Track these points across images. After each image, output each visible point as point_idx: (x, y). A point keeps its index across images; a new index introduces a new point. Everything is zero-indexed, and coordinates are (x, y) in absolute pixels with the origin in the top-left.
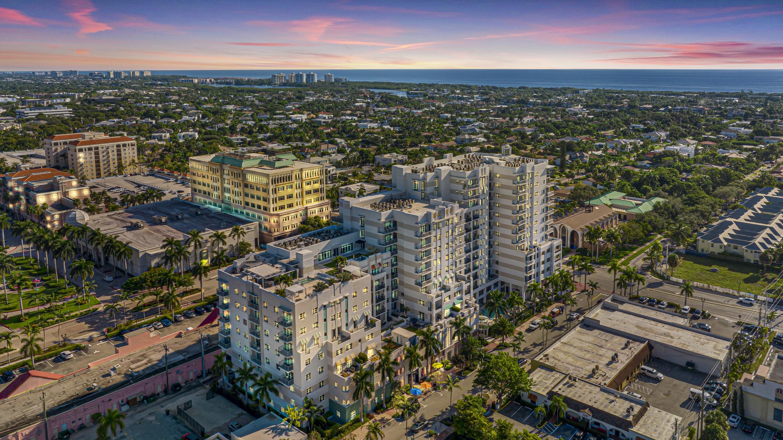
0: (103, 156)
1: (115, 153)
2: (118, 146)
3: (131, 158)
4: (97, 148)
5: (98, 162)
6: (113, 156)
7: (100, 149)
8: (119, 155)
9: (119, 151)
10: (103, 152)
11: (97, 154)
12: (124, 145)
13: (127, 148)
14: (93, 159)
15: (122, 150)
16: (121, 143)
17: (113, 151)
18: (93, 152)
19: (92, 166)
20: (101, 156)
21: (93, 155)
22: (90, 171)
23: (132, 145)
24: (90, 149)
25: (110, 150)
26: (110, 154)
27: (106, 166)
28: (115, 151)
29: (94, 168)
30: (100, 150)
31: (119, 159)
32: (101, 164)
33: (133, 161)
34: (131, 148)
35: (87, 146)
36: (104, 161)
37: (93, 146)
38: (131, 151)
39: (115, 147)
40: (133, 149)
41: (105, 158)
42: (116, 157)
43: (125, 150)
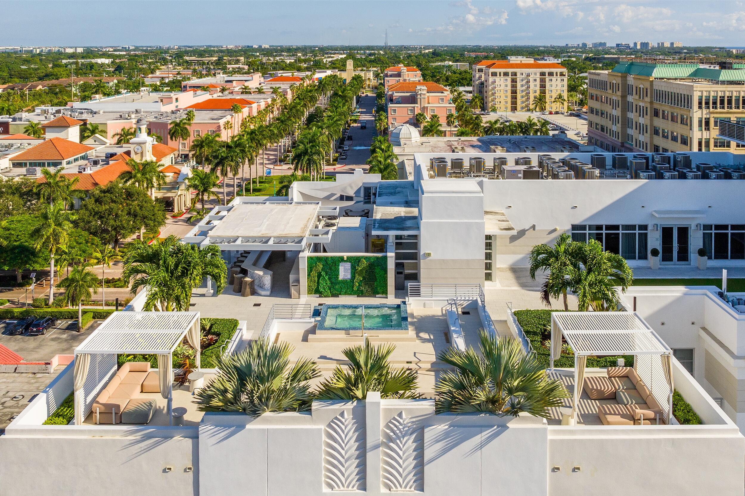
0: (522, 86)
1: (538, 83)
2: (543, 74)
3: (559, 92)
4: (515, 74)
5: (514, 92)
6: (535, 88)
7: (518, 75)
8: (543, 86)
9: (543, 81)
10: (522, 80)
11: (514, 81)
12: (551, 74)
13: (554, 79)
14: (509, 88)
15: (547, 80)
16: (547, 70)
17: (535, 80)
18: (509, 79)
19: (507, 97)
20: (519, 85)
21: (509, 83)
22: (503, 103)
23: (562, 74)
24: (506, 74)
25: (531, 79)
26: (532, 84)
27: (524, 99)
28: (538, 80)
29: (509, 100)
30: (519, 77)
31: (543, 92)
32: (519, 96)
33: (560, 97)
34: (559, 78)
35: (503, 70)
36: (522, 91)
37: (510, 70)
38: (559, 82)
39: (538, 75)
40: (563, 80)
41: (524, 88)
42: (538, 88)
43: (551, 80)
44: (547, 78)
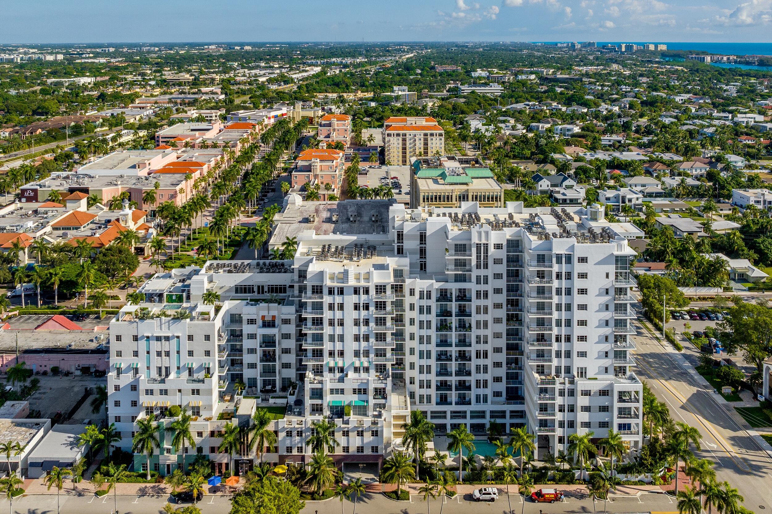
0: (410, 144)
1: (422, 142)
2: (426, 135)
3: (437, 148)
4: (405, 135)
5: (404, 149)
6: (420, 145)
7: (408, 135)
8: (426, 144)
9: (426, 140)
10: (410, 140)
11: (404, 140)
12: (432, 135)
13: (434, 138)
14: (400, 146)
15: (429, 139)
16: (429, 132)
17: (420, 139)
18: (400, 138)
19: (398, 152)
20: (408, 143)
21: (400, 142)
22: (396, 157)
23: (440, 135)
24: (398, 135)
25: (417, 138)
26: (417, 142)
27: (411, 153)
28: (422, 139)
29: (401, 154)
30: (408, 137)
31: (426, 148)
32: (407, 151)
33: (439, 152)
34: (438, 138)
35: (396, 132)
36: (410, 148)
37: (401, 132)
38: (438, 141)
39: (422, 135)
40: (441, 139)
41: (412, 145)
42: (422, 146)
43: (432, 139)
44: (429, 138)
